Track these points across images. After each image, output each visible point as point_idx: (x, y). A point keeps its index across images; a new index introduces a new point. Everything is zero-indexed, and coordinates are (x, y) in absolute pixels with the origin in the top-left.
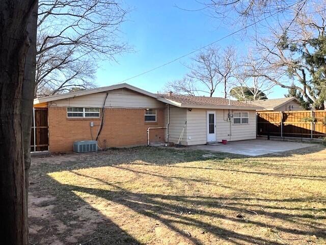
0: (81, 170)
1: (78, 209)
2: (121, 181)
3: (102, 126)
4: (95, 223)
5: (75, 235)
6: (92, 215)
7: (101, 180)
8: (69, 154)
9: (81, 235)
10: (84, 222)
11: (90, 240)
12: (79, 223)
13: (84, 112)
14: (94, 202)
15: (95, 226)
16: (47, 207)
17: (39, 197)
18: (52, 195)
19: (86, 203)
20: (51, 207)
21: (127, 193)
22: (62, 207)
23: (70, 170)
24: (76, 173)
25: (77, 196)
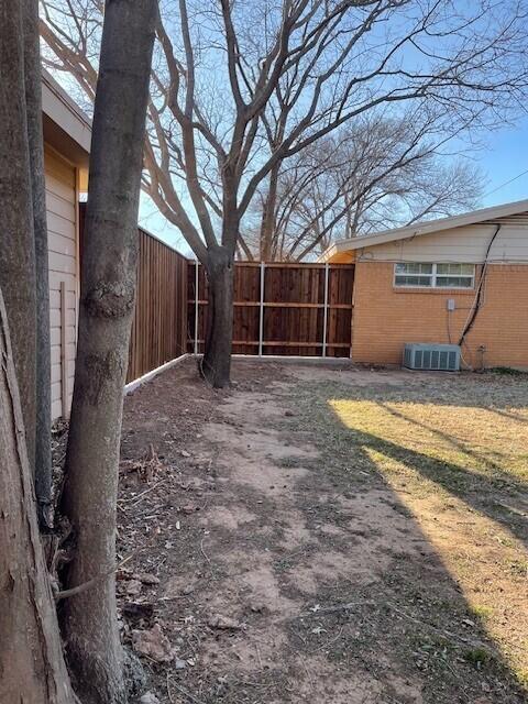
0: (404, 405)
1: (359, 495)
2: (506, 452)
3: (477, 308)
4: (388, 551)
5: (316, 569)
6: (390, 525)
7: (447, 438)
8: (391, 370)
9: (333, 574)
10: (360, 538)
11: (349, 606)
12: (347, 536)
13: (434, 275)
14: (410, 487)
15: (386, 560)
16: (292, 472)
17: (286, 445)
18: (316, 445)
19: (385, 486)
20: (301, 472)
21: (517, 488)
22: (325, 480)
23: (380, 401)
24: (389, 409)
25: (371, 461)
